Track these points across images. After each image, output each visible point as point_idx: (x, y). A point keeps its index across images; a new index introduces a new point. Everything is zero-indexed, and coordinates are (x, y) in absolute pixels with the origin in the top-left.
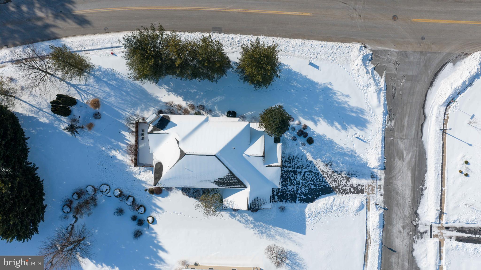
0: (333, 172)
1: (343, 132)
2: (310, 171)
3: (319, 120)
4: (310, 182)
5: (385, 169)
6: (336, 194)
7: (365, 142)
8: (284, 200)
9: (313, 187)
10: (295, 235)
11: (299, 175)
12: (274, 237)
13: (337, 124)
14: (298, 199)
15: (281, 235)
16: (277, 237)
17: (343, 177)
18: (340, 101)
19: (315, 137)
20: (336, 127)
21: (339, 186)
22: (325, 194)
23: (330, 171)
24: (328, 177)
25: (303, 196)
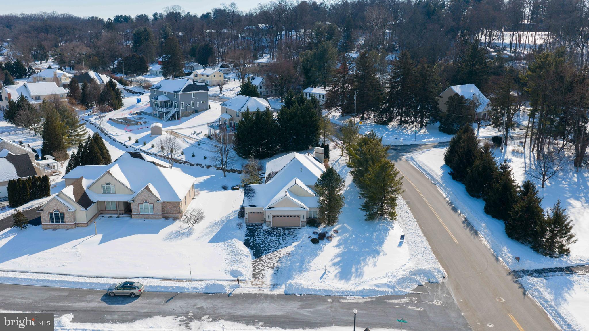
0: (280, 257)
1: (331, 263)
2: (280, 244)
3: (339, 248)
4: (267, 244)
5: (286, 294)
6: (253, 259)
7: (321, 279)
8: (248, 231)
9: (262, 246)
10: (209, 238)
11: (276, 238)
12: (210, 228)
13: (339, 259)
14: (249, 238)
15: (211, 231)
16: (209, 229)
17: (274, 264)
18: (367, 261)
19: (320, 245)
20: (335, 259)
21: (263, 261)
22: (253, 253)
23: (281, 256)
24: (275, 254)
25: (252, 240)
